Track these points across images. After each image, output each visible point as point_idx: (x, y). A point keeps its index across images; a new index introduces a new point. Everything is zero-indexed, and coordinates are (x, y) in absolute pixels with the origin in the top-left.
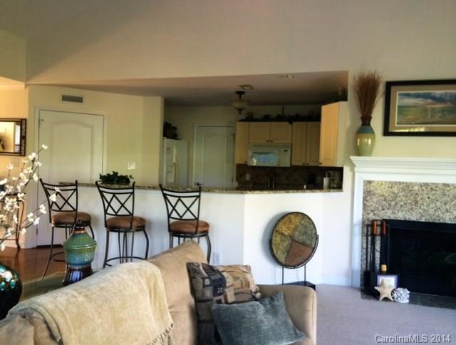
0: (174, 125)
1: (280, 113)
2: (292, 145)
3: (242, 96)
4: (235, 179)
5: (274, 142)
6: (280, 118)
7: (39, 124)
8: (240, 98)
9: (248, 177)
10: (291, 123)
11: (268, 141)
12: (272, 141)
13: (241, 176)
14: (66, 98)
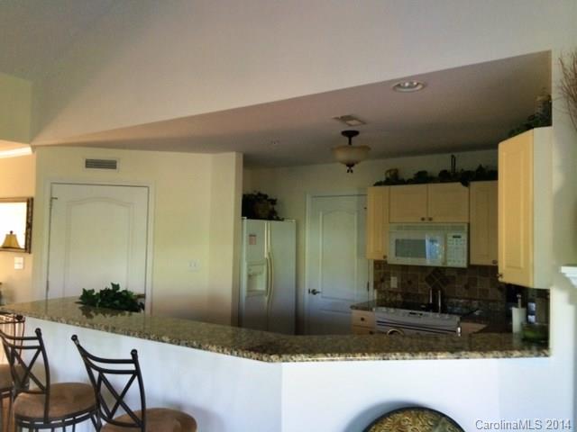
0: (271, 196)
1: (448, 167)
2: (469, 225)
3: (353, 139)
4: (372, 284)
5: (435, 220)
6: (445, 177)
7: (51, 205)
8: (350, 143)
9: (394, 283)
10: (466, 184)
11: (423, 219)
12: (430, 219)
13: (382, 280)
14: (91, 164)
